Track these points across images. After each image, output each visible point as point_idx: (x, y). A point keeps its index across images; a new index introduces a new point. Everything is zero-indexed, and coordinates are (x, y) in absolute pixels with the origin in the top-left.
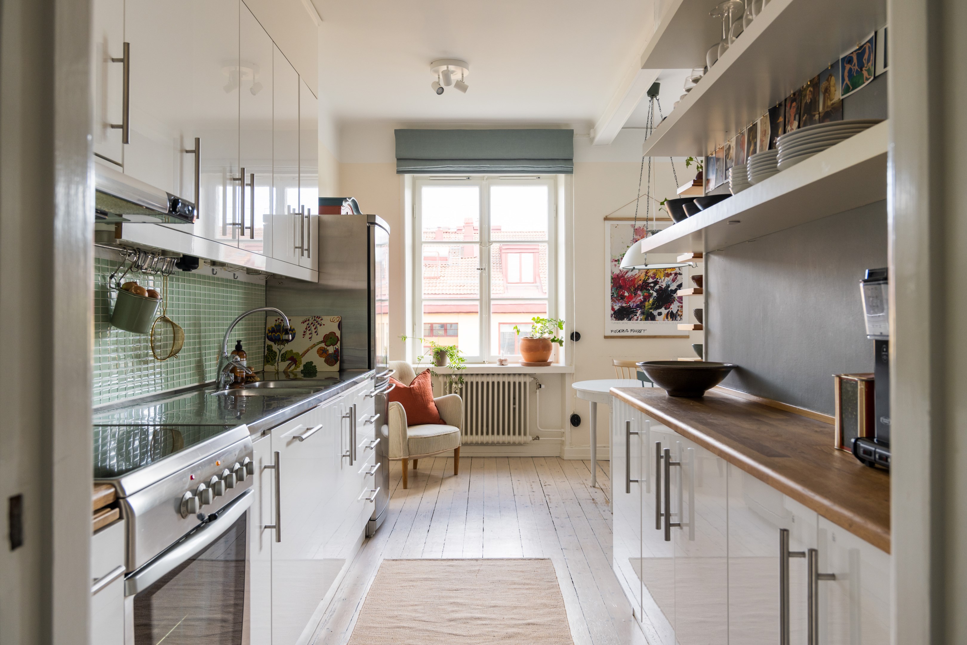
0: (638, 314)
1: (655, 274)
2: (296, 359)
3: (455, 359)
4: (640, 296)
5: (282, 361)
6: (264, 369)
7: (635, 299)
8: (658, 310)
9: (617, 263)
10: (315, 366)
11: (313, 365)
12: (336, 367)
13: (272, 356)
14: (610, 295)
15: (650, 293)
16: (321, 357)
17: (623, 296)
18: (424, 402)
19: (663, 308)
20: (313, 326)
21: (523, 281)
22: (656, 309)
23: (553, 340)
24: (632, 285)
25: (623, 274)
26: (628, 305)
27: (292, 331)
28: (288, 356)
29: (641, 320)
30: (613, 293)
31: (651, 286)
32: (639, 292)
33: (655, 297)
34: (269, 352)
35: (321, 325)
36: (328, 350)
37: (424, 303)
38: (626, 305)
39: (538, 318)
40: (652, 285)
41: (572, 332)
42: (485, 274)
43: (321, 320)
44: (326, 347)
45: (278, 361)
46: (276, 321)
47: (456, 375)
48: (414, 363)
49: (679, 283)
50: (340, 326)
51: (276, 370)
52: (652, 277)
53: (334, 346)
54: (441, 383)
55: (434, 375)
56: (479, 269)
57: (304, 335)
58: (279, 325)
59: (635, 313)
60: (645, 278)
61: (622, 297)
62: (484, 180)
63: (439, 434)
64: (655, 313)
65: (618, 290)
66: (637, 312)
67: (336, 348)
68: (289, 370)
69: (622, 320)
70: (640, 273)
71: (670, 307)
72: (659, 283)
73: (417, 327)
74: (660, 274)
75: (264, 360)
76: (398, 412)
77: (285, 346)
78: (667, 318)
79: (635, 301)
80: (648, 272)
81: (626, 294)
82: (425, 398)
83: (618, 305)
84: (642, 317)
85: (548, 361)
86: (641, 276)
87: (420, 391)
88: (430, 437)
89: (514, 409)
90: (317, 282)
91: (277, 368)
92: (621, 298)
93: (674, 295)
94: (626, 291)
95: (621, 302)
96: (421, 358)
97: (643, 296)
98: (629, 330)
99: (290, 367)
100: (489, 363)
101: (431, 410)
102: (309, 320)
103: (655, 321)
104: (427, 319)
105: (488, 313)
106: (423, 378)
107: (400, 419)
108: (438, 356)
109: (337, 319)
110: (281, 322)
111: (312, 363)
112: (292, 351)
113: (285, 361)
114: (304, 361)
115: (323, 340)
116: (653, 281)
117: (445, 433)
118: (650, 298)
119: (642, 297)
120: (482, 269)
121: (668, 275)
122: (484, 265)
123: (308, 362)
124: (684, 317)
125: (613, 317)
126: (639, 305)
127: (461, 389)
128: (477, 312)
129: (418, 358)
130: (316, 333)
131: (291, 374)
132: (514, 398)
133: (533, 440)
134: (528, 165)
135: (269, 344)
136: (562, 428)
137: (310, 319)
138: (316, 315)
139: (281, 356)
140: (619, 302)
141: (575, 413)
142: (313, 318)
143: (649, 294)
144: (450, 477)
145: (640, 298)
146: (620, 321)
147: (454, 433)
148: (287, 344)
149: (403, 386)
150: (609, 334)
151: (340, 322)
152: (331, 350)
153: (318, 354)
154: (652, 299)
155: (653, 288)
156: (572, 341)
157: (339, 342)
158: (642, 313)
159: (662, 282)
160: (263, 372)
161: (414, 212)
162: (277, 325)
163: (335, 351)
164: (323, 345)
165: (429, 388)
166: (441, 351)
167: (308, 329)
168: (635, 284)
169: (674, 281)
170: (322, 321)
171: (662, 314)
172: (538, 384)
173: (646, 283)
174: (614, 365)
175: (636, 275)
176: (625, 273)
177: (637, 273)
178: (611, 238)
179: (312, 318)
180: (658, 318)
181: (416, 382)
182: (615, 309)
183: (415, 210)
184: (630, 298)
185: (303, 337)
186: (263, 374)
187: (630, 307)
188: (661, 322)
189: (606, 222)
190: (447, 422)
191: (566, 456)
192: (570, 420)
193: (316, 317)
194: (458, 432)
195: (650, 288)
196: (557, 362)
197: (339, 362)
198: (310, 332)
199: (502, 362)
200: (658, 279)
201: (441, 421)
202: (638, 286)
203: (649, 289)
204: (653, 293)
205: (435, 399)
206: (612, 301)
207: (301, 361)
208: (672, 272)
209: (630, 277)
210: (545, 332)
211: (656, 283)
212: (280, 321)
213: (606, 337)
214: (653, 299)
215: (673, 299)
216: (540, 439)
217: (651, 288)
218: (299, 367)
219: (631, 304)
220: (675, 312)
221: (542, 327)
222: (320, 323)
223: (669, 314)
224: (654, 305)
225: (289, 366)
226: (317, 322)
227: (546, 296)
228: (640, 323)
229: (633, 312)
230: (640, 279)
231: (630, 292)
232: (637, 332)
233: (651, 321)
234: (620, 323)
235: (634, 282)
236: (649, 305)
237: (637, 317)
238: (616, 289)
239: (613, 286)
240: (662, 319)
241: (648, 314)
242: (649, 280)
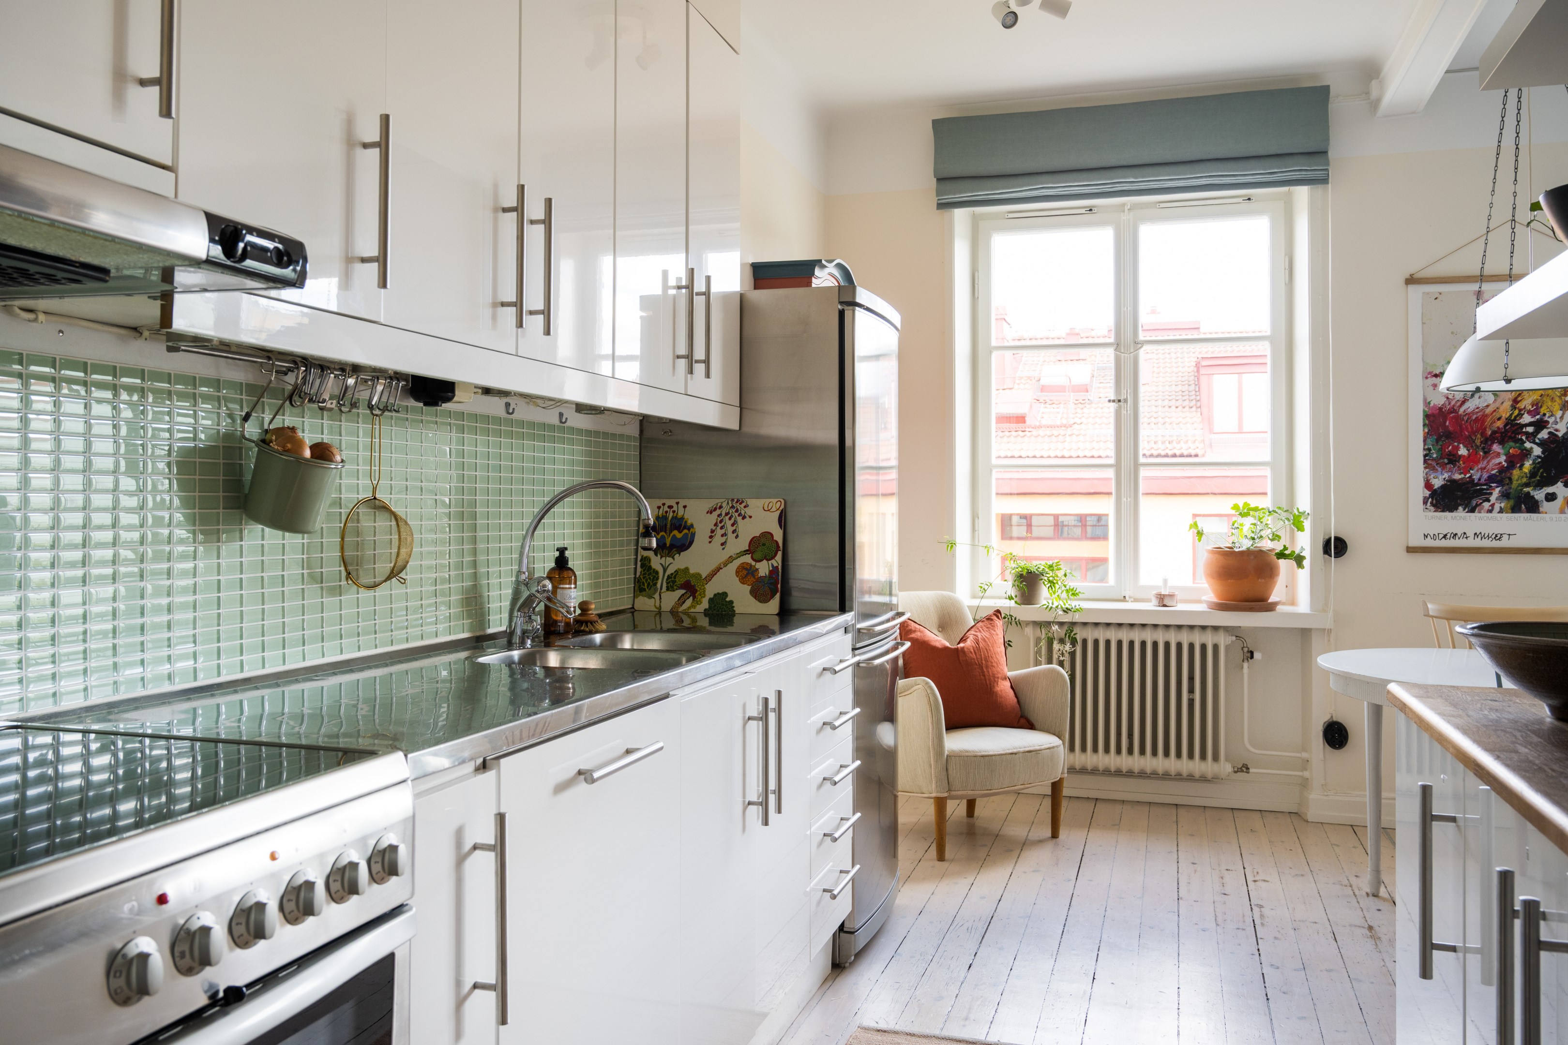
0: (1493, 498)
1: (1537, 404)
2: (694, 586)
3: (1060, 591)
4: (1498, 455)
5: (668, 589)
6: (633, 605)
7: (1485, 462)
8: (1545, 488)
9: (1435, 378)
10: (731, 602)
11: (728, 599)
12: (773, 606)
13: (650, 578)
14: (1421, 453)
15: (1525, 449)
16: (743, 583)
17: (1454, 455)
18: (985, 679)
19: (1560, 484)
20: (730, 519)
21: (1245, 430)
22: (1540, 485)
23: (1281, 555)
24: (1477, 431)
25: (1454, 406)
26: (1468, 475)
27: (689, 530)
28: (680, 580)
29: (1501, 511)
30: (1429, 450)
31: (1527, 433)
32: (1496, 447)
33: (1539, 457)
34: (644, 570)
35: (744, 518)
36: (757, 570)
37: (995, 475)
38: (1463, 476)
39: (1246, 504)
40: (1530, 429)
41: (1327, 537)
42: (1127, 410)
43: (745, 507)
44: (753, 563)
45: (661, 589)
46: (659, 508)
47: (1061, 624)
48: (974, 597)
50: (783, 520)
51: (657, 608)
52: (1529, 412)
53: (770, 562)
54: (1029, 638)
55: (1013, 623)
56: (1114, 401)
57: (711, 537)
58: (665, 518)
59: (1484, 495)
60: (1511, 415)
61: (1453, 459)
62: (1124, 212)
63: (1015, 751)
64: (1539, 495)
65: (1440, 443)
66: (1491, 494)
67: (772, 565)
68: (681, 609)
69: (1451, 511)
72: (1549, 426)
73: (980, 523)
74: (1550, 403)
75: (634, 587)
76: (926, 700)
77: (674, 559)
79: (1485, 468)
80: (1519, 399)
81: (1463, 451)
82: (988, 672)
83: (1441, 477)
84: (1503, 505)
85: (1270, 601)
86: (1501, 410)
87: (978, 657)
88: (995, 755)
89: (1191, 702)
90: (738, 428)
91: (658, 604)
92: (1449, 460)
94: (1463, 443)
95: (1450, 470)
96: (986, 587)
97: (1506, 455)
98: (1470, 534)
99: (684, 602)
100: (1136, 600)
101: (1001, 697)
102: (721, 507)
103: (1539, 513)
104: (1001, 506)
105: (1132, 494)
106: (985, 629)
107: (929, 714)
108: (1021, 582)
109: (776, 504)
110: (668, 510)
111: (725, 594)
112: (687, 569)
113: (674, 591)
114: (711, 590)
115: (747, 548)
116: (1533, 420)
117: (1027, 749)
118: (1524, 461)
119: (1502, 459)
120: (1119, 401)
122: (1124, 391)
123: (718, 593)
125: (1429, 504)
126: (1497, 476)
127: (1073, 655)
128: (1110, 494)
129: (981, 587)
130: (735, 534)
131: (684, 617)
132: (1191, 678)
133: (1235, 772)
134: (1222, 172)
135: (645, 555)
136: (1304, 749)
137: (724, 505)
138: (736, 497)
139: (667, 579)
140: (1443, 469)
141: (1335, 719)
142: (730, 502)
143: (1522, 450)
144: (1041, 841)
145: (1497, 461)
146: (1447, 514)
147: (1049, 748)
148: (678, 555)
149: (942, 644)
150: (1417, 541)
151: (782, 510)
152: (763, 568)
153: (737, 576)
154: (1531, 462)
155: (1531, 437)
156: (1326, 556)
157: (780, 554)
158: (1505, 496)
159: (1556, 423)
160: (633, 610)
161: (976, 286)
162: (661, 516)
163: (771, 572)
164: (747, 559)
165: (998, 650)
166: (1030, 573)
167: (720, 525)
168: (1485, 429)
170: (746, 509)
171: (1556, 499)
172: (1246, 650)
173: (1513, 425)
174: (1428, 615)
175: (1488, 406)
176: (1459, 404)
177: (1491, 402)
178: (1423, 323)
179: (728, 503)
180: (1545, 506)
181: (971, 637)
182: (1433, 485)
183: (976, 282)
184: (1472, 461)
185: (710, 542)
186: (633, 615)
187: (1473, 480)
188: (1554, 516)
189: (1411, 288)
190: (1037, 725)
191: (1313, 813)
192: (1321, 734)
193: (735, 500)
194: (1057, 746)
195: (1524, 438)
196: (1293, 603)
197: (778, 596)
198: (723, 531)
199: (1162, 600)
200: (1544, 415)
201: (1023, 721)
202: (1494, 432)
203: (1521, 439)
204: (1532, 448)
205: (1010, 674)
206: (1425, 468)
207: (704, 591)
209: (1473, 412)
210: (1261, 537)
211: (1540, 425)
212: (666, 509)
213: (1411, 550)
214: (1533, 463)
216: (1251, 770)
217: (1527, 438)
218: (701, 603)
219: (1476, 474)
221: (1255, 524)
222: (743, 512)
224: (1535, 477)
225: (682, 600)
226: (737, 511)
227: (1267, 457)
228: (1499, 519)
229: (1480, 493)
230: (1498, 416)
231: (1472, 447)
232: (1490, 539)
233: (1528, 515)
234: (1446, 518)
235: (1483, 422)
236: (1522, 477)
237: (1490, 504)
238: (1437, 441)
239: (1428, 433)
240: (1557, 510)
241: (1519, 497)
242: (1521, 418)
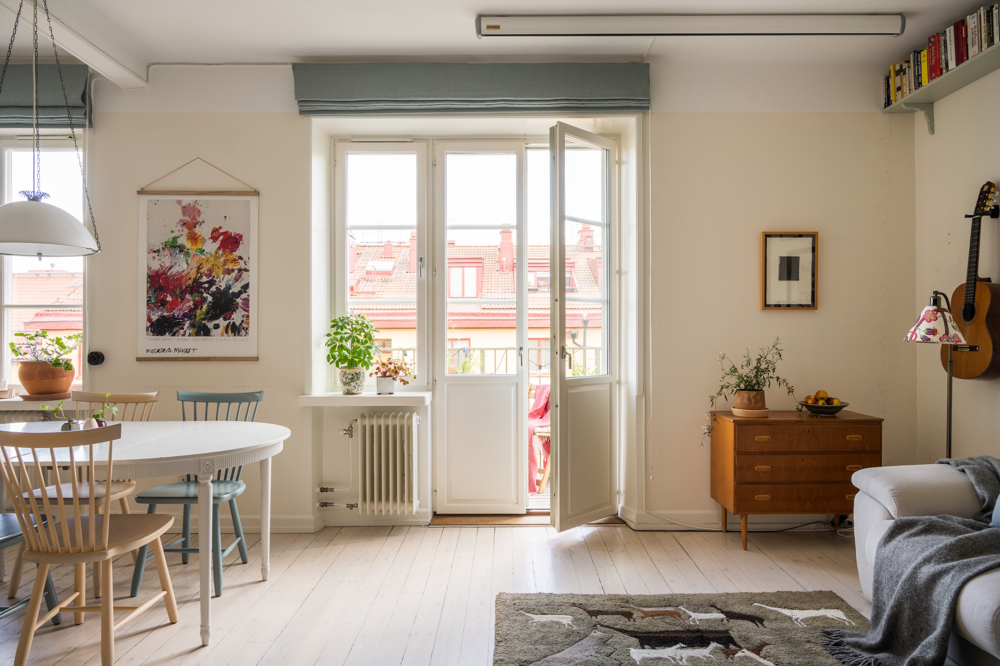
0: (185, 327)
1: (210, 270)
4: (189, 301)
7: (182, 305)
8: (213, 321)
9: (157, 254)
14: (145, 299)
15: (204, 297)
17: (164, 301)
19: (221, 319)
22: (211, 319)
23: (56, 364)
24: (177, 286)
25: (165, 270)
26: (172, 313)
29: (190, 335)
30: (150, 297)
31: (204, 288)
32: (188, 296)
33: (211, 302)
38: (169, 313)
40: (206, 285)
41: (89, 352)
49: (244, 283)
52: (206, 275)
59: (180, 325)
60: (196, 276)
61: (163, 303)
64: (210, 325)
65: (157, 293)
66: (184, 324)
69: (162, 335)
70: (190, 268)
71: (231, 317)
72: (216, 283)
74: (217, 270)
78: (227, 332)
79: (181, 309)
80: (201, 267)
81: (169, 299)
83: (157, 315)
84: (191, 331)
86: (191, 273)
92: (161, 303)
93: (237, 300)
94: (169, 293)
95: (162, 310)
97: (193, 301)
98: (172, 349)
103: (210, 336)
116: (208, 280)
118: (203, 305)
119: (191, 303)
121: (229, 272)
124: (250, 331)
125: (149, 331)
126: (188, 314)
140: (158, 309)
145: (188, 304)
146: (160, 337)
150: (143, 354)
154: (206, 305)
155: (207, 290)
156: (91, 365)
158: (192, 326)
159: (220, 282)
168: (182, 285)
169: (237, 279)
171: (219, 327)
173: (197, 283)
175: (183, 271)
176: (167, 269)
177: (185, 269)
178: (148, 219)
180: (214, 331)
182: (152, 320)
184: (174, 304)
187: (175, 316)
188: (218, 338)
189: (141, 196)
195: (203, 291)
200: (214, 277)
202: (187, 287)
203: (202, 291)
204: (207, 297)
206: (148, 309)
208: (235, 268)
209: (175, 275)
211: (212, 283)
214: (208, 306)
215: (235, 306)
217: (204, 291)
219: (176, 313)
220: (238, 324)
223: (230, 327)
224: (209, 314)
228: (188, 340)
229: (178, 324)
230: (189, 277)
231: (174, 296)
232: (183, 352)
233: (204, 337)
234: (159, 339)
235: (181, 281)
236: (202, 314)
237: (184, 331)
238: (155, 292)
239: (150, 287)
240: (220, 334)
241: (200, 327)
242: (201, 278)
